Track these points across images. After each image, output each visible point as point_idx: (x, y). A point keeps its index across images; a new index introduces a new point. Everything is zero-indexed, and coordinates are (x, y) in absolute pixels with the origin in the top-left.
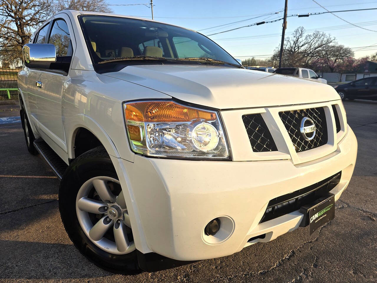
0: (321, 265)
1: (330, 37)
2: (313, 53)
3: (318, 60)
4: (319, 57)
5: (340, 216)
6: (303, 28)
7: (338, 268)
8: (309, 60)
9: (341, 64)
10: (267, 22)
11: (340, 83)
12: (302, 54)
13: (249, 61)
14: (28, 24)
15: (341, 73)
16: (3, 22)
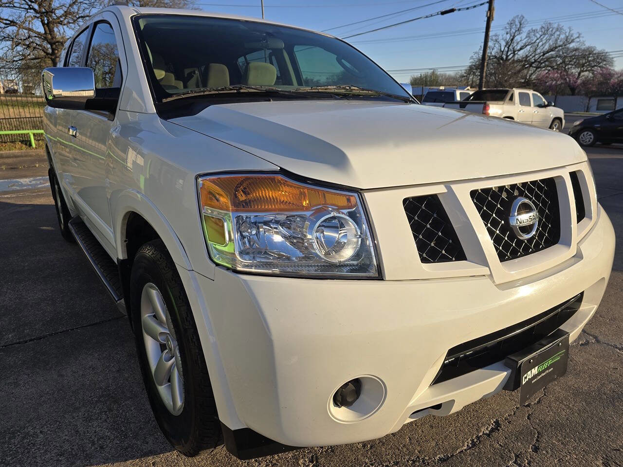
0: (545, 448)
1: (571, 32)
2: (539, 62)
3: (549, 74)
4: (550, 68)
5: (581, 360)
6: (524, 17)
7: (576, 455)
8: (532, 74)
9: (590, 80)
10: (459, 10)
11: (587, 113)
12: (520, 64)
13: (426, 77)
14: (61, 21)
15: (589, 96)
16: (20, 19)
